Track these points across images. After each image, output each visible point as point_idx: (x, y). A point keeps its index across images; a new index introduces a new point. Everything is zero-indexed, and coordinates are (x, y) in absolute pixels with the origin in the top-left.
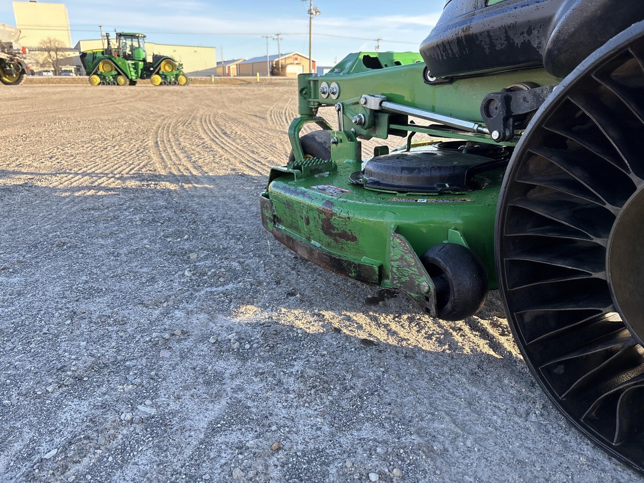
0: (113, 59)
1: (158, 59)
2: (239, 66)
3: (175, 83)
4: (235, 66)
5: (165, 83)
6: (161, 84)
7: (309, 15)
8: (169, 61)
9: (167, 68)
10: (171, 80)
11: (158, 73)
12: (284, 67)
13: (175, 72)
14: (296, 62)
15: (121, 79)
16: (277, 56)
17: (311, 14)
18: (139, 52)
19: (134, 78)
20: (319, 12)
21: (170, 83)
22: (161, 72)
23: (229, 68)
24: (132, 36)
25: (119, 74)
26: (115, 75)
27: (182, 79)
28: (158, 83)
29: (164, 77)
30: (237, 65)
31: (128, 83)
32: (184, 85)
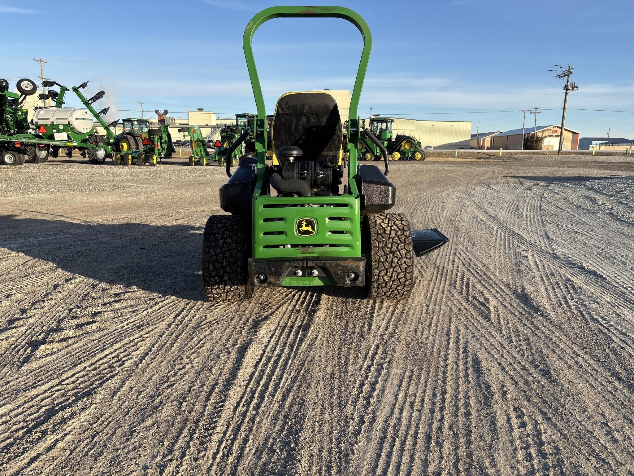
0: (365, 140)
1: (400, 138)
2: (493, 139)
3: (412, 159)
4: (490, 139)
5: (403, 159)
6: (400, 159)
7: (565, 91)
8: (409, 140)
9: (406, 146)
10: (408, 156)
11: (398, 151)
12: (539, 140)
13: (412, 150)
14: (556, 134)
15: (369, 156)
16: (534, 129)
17: (567, 90)
18: (386, 134)
19: (378, 154)
20: (576, 87)
21: (407, 159)
22: (401, 150)
23: (484, 140)
24: (382, 121)
25: (367, 151)
26: (364, 152)
27: (418, 156)
28: (397, 159)
29: (403, 153)
30: (491, 137)
31: (373, 158)
32: (419, 160)
